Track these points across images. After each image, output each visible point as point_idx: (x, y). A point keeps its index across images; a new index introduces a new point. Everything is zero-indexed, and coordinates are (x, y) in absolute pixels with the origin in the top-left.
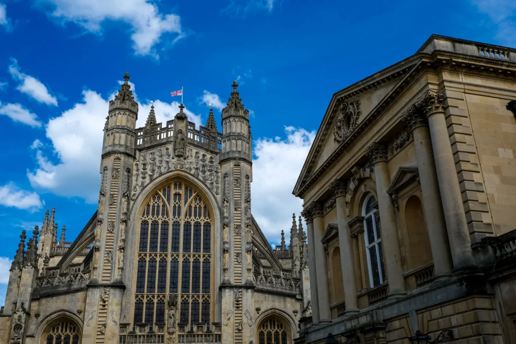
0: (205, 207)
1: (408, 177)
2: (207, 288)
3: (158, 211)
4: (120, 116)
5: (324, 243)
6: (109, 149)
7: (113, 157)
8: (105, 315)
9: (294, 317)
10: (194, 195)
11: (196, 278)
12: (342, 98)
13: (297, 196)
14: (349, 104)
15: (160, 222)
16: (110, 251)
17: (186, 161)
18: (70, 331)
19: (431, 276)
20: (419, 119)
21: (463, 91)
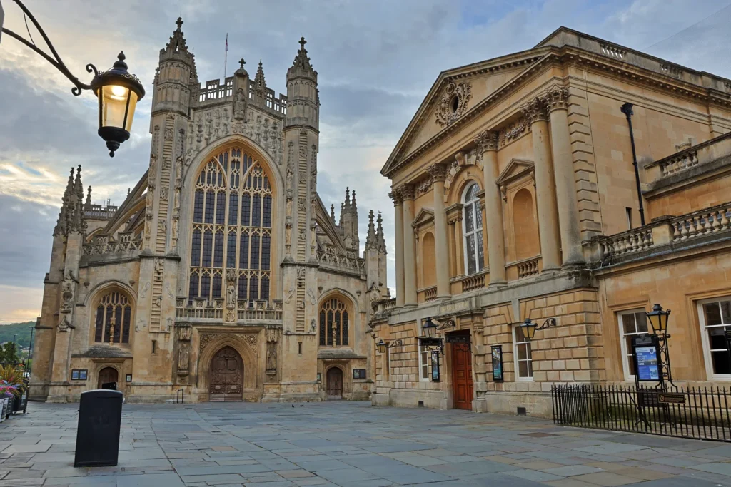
0: (266, 178)
1: (520, 169)
2: (266, 264)
3: (214, 179)
4: (172, 68)
5: (414, 228)
6: (161, 106)
7: (164, 116)
8: (160, 287)
9: (357, 297)
10: (254, 164)
11: (255, 254)
12: (450, 78)
13: (385, 176)
14: (458, 85)
15: (216, 192)
16: (164, 221)
17: (246, 125)
18: (122, 302)
19: (535, 268)
20: (539, 113)
21: (585, 89)
